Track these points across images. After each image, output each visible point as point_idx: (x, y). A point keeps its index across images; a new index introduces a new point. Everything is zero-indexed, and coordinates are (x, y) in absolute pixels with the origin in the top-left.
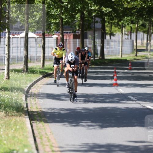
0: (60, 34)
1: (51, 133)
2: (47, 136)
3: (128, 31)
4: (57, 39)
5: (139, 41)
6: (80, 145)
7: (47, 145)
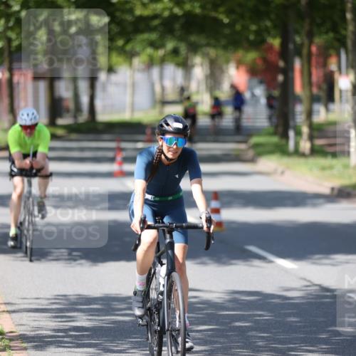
3: (144, 62)
6: (50, 297)
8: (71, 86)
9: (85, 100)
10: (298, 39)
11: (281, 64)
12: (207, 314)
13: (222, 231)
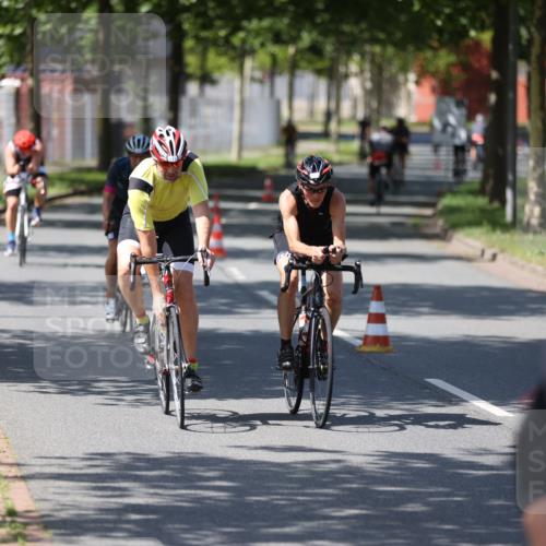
0: (27, 74)
3: (262, 68)
4: (18, 92)
5: (301, 105)
10: (524, 32)
11: (494, 75)
12: (350, 489)
13: (388, 352)
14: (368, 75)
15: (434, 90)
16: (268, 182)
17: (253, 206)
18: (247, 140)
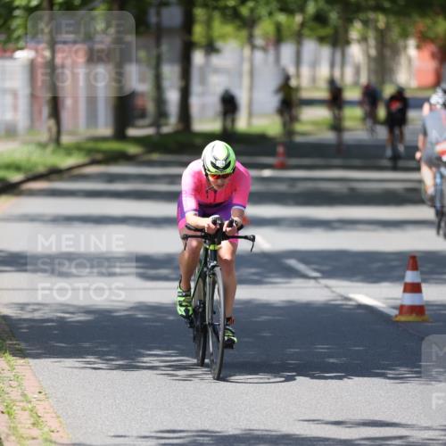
1: (40, 393)
2: (30, 406)
7: (34, 438)
8: (150, 74)
9: (173, 97)
13: (424, 321)
14: (372, 42)
15: (433, 56)
16: (280, 149)
17: (267, 173)
18: (256, 107)
